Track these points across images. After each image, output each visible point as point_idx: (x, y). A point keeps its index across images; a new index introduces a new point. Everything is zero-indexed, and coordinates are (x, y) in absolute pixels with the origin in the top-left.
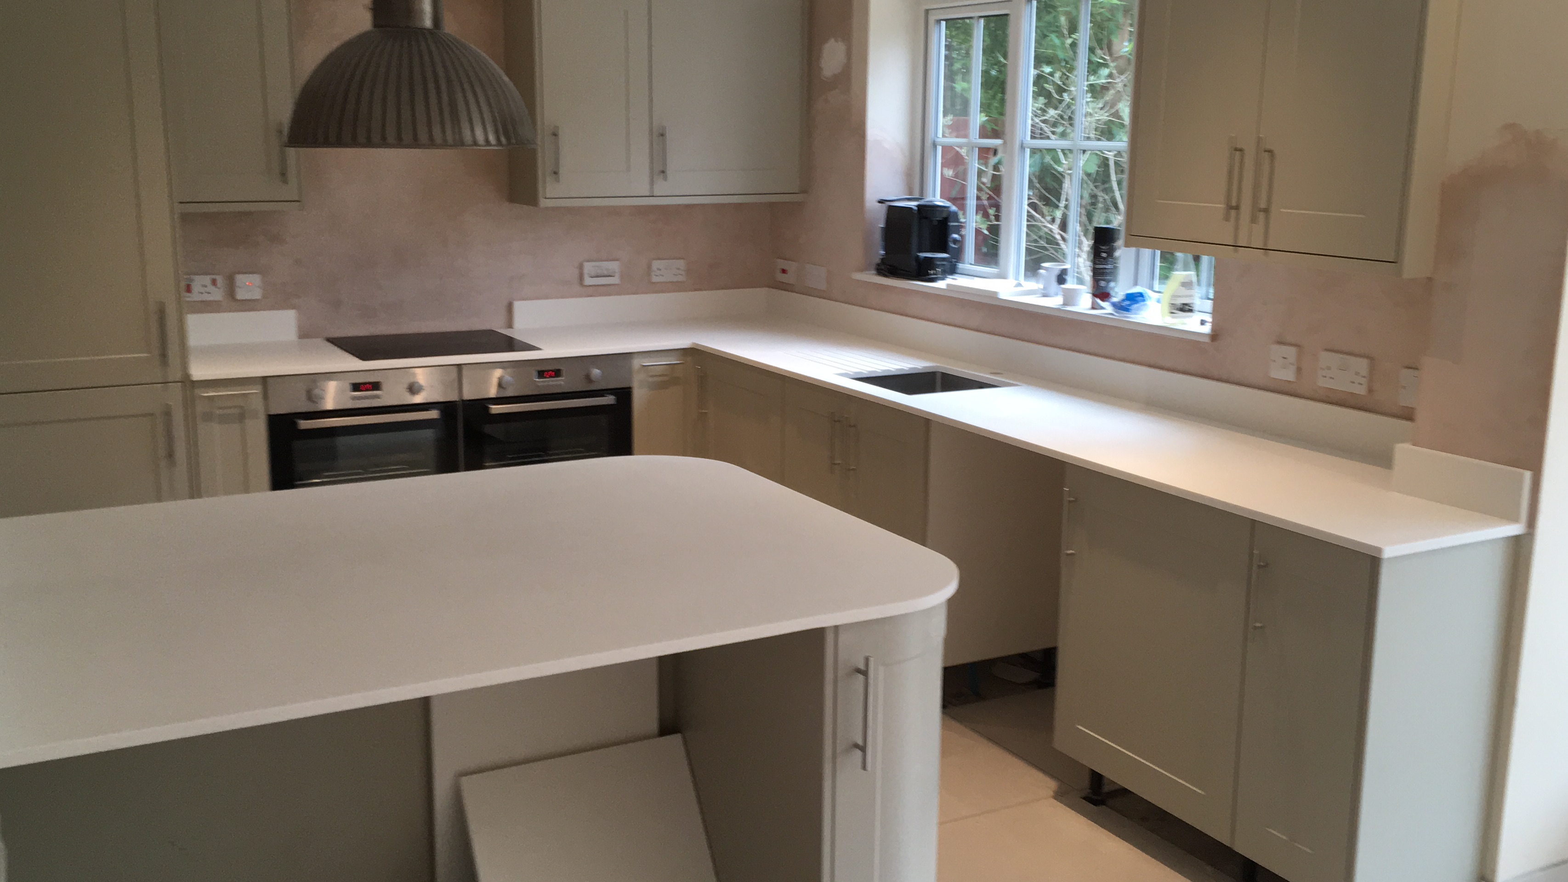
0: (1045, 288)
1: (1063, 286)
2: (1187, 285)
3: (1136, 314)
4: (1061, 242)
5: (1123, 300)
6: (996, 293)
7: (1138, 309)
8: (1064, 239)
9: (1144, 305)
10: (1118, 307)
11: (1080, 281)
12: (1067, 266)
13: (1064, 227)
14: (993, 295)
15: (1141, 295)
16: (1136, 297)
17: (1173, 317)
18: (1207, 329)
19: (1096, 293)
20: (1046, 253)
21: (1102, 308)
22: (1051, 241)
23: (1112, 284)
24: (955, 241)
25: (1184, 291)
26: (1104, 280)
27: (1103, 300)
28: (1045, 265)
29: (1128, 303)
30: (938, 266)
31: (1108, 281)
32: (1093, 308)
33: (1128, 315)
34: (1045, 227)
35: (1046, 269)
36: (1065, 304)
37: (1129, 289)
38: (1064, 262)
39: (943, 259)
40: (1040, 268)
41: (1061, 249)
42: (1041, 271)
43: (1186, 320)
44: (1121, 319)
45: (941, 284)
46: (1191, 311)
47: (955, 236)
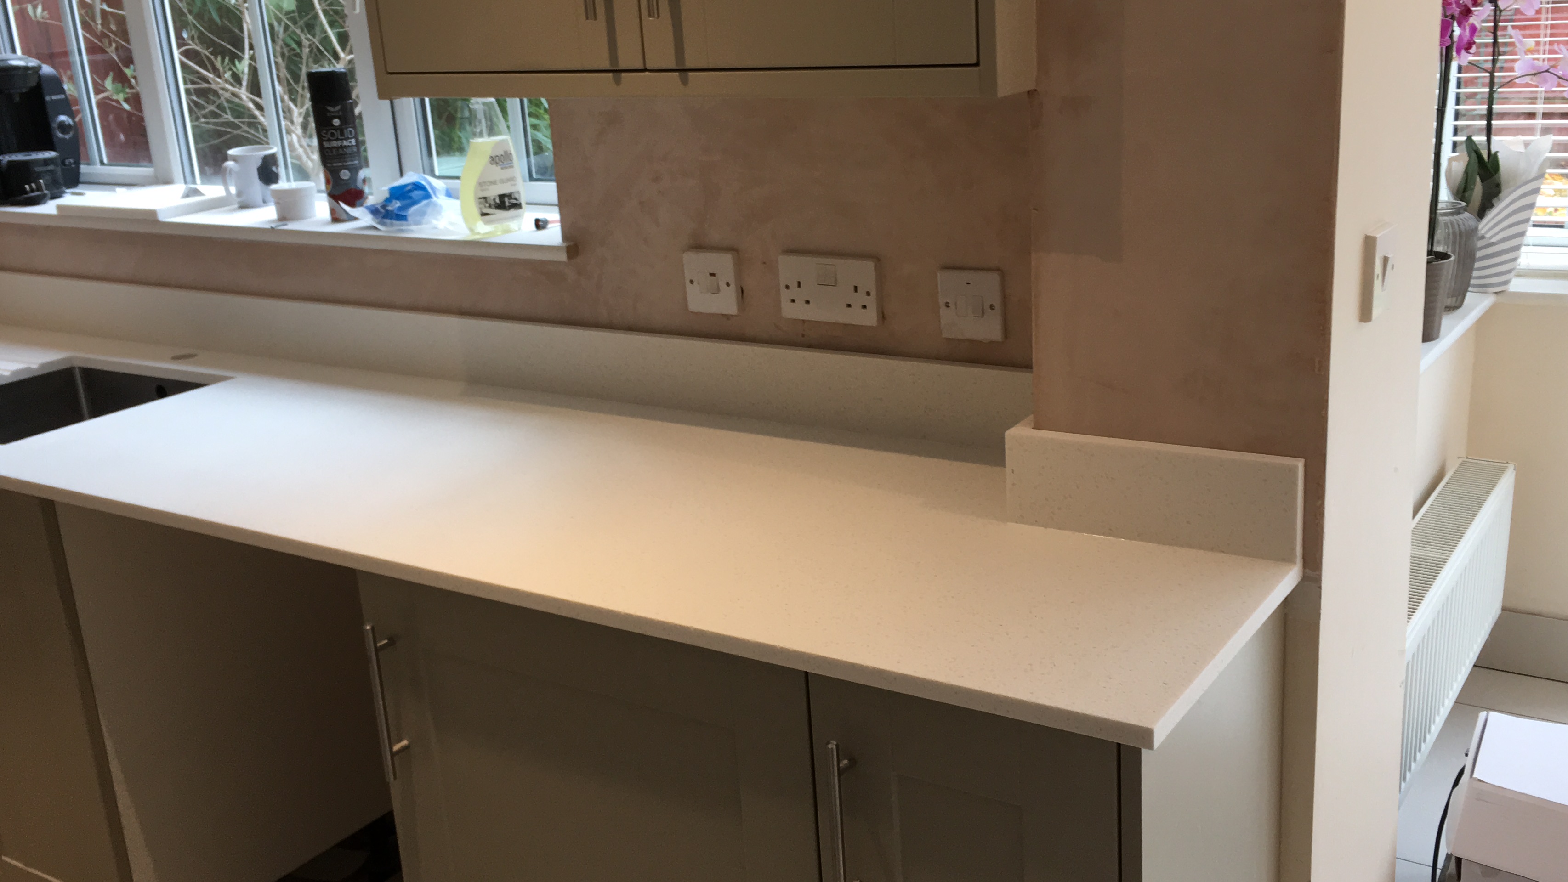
0: (239, 194)
1: (274, 187)
2: (501, 159)
3: (418, 223)
4: (257, 113)
5: (388, 201)
6: (153, 213)
7: (423, 214)
8: (260, 108)
9: (427, 205)
10: (382, 213)
11: (302, 173)
12: (275, 149)
13: (255, 88)
14: (149, 217)
15: (417, 186)
16: (410, 191)
17: (487, 223)
18: (553, 235)
19: (337, 193)
20: (235, 132)
21: (355, 219)
22: (239, 111)
23: (362, 173)
24: (63, 127)
25: (497, 172)
26: (347, 168)
27: (352, 205)
28: (231, 152)
29: (398, 204)
30: (39, 176)
31: (354, 170)
32: (335, 219)
33: (401, 228)
34: (223, 89)
35: (235, 159)
36: (283, 218)
37: (395, 180)
38: (268, 143)
39: (46, 162)
40: (226, 158)
41: (260, 124)
42: (230, 164)
43: (513, 225)
44: (394, 235)
45: (49, 208)
46: (517, 206)
47: (63, 118)
